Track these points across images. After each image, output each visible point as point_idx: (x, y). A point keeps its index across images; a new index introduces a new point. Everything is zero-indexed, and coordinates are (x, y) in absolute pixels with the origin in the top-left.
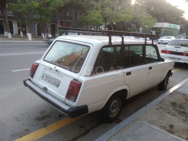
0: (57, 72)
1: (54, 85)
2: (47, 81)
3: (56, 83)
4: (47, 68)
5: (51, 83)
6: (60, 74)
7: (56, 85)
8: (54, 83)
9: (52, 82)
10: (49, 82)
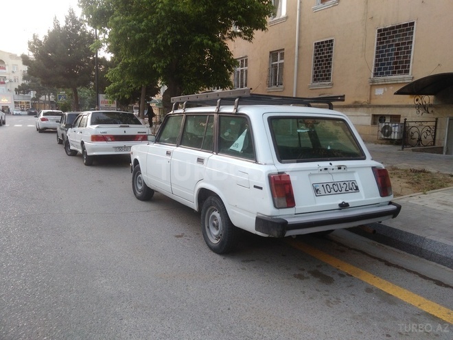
0: (342, 170)
1: (350, 191)
2: (333, 192)
3: (351, 186)
4: (317, 172)
5: (344, 191)
6: (348, 170)
7: (354, 191)
8: (348, 189)
9: (344, 189)
10: (339, 192)
